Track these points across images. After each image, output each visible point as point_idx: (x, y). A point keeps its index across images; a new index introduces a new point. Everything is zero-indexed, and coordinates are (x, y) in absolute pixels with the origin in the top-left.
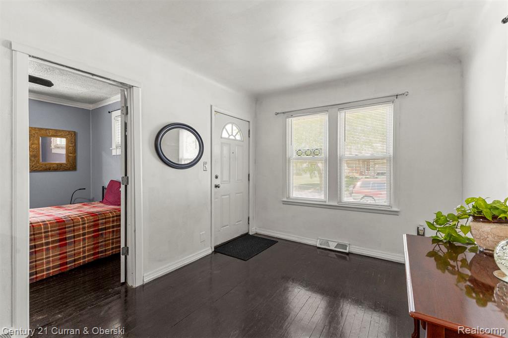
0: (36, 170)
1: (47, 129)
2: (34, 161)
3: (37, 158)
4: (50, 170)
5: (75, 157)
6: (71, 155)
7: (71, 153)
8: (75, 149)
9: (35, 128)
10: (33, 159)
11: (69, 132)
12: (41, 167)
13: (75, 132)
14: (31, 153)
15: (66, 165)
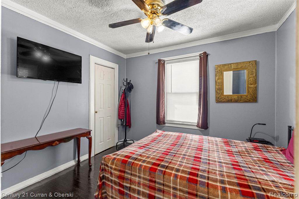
0: (221, 101)
1: (229, 64)
2: (219, 93)
3: (221, 91)
4: (231, 101)
5: (256, 87)
6: (252, 86)
7: (252, 84)
8: (256, 80)
9: (220, 65)
10: (218, 91)
11: (250, 62)
12: (225, 98)
13: (256, 61)
14: (217, 87)
15: (246, 96)
